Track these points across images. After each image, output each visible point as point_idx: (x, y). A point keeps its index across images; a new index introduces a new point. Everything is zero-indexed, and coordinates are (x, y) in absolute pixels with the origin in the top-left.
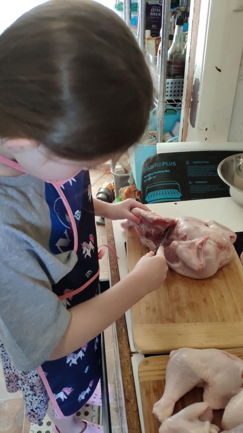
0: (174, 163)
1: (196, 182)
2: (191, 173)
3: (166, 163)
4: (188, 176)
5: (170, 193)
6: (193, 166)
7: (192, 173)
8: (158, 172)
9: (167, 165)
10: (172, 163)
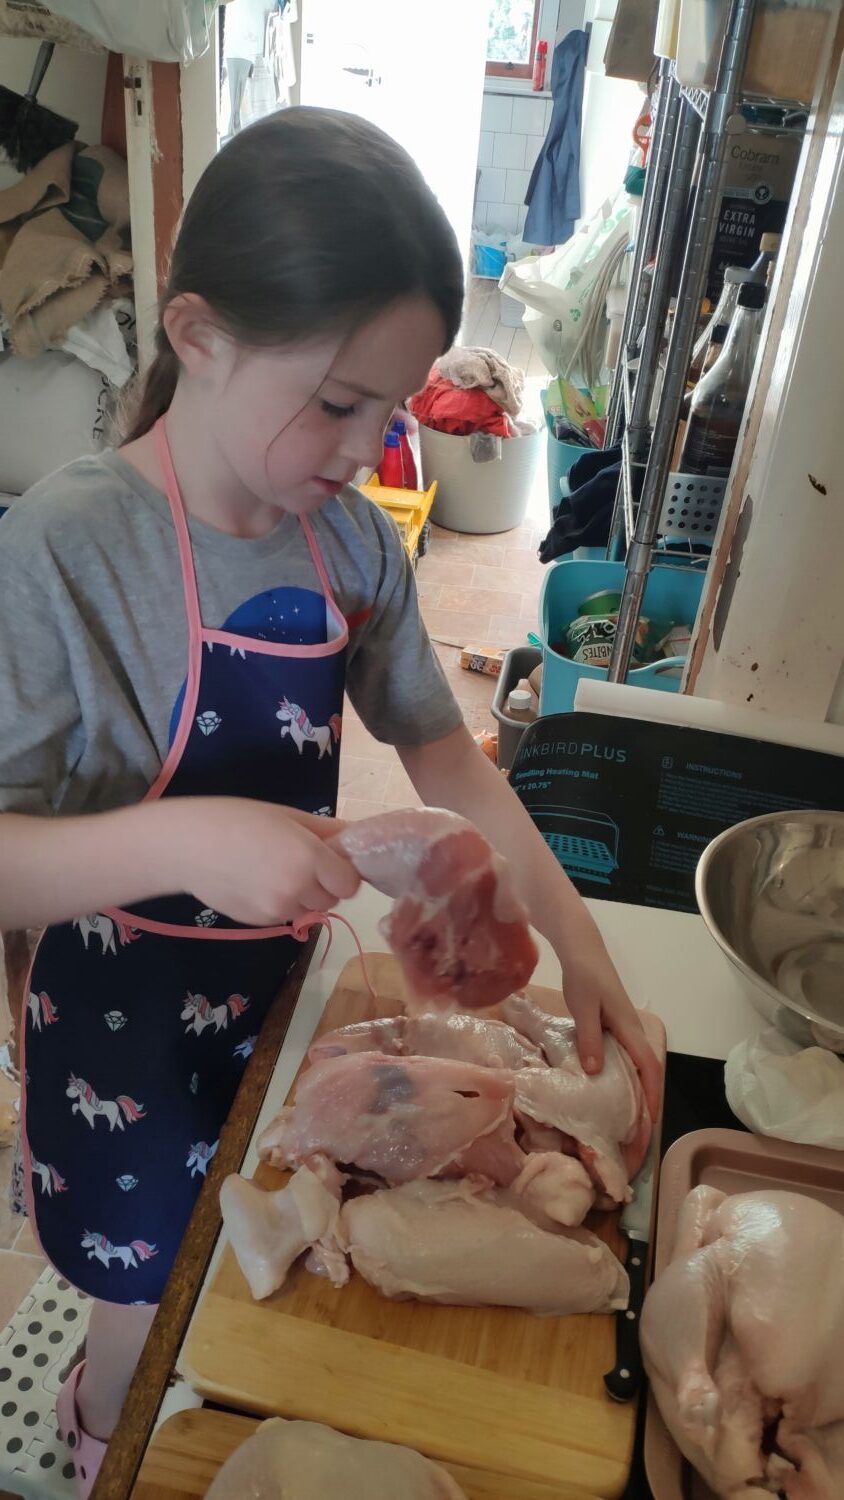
0: (621, 753)
1: (680, 835)
2: (670, 798)
3: (594, 746)
4: (659, 807)
5: (580, 851)
6: (683, 779)
7: (675, 802)
8: (560, 772)
9: (595, 755)
10: (615, 752)
